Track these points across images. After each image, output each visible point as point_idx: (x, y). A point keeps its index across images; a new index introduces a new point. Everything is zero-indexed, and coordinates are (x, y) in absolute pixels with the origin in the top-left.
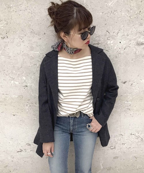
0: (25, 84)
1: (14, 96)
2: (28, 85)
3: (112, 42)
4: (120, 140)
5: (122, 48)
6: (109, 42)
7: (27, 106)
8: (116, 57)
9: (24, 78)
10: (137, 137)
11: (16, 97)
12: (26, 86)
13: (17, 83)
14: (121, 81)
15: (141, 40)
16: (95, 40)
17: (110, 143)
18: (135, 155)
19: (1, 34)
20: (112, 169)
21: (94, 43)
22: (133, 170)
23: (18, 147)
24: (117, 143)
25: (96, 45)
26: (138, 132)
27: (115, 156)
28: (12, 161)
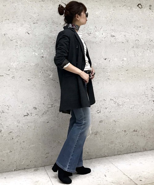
0: (42, 55)
1: (32, 64)
2: (44, 56)
3: (98, 33)
4: (104, 105)
5: (104, 37)
6: (96, 33)
7: (40, 72)
9: (42, 51)
10: (115, 102)
11: (34, 65)
12: (43, 57)
13: (37, 54)
14: (103, 58)
15: (113, 34)
16: (89, 31)
17: (97, 107)
18: (114, 119)
19: (33, 21)
20: (98, 134)
21: (88, 32)
22: (113, 134)
23: (25, 111)
24: (101, 108)
25: (89, 34)
26: (115, 98)
27: (100, 120)
28: (17, 126)
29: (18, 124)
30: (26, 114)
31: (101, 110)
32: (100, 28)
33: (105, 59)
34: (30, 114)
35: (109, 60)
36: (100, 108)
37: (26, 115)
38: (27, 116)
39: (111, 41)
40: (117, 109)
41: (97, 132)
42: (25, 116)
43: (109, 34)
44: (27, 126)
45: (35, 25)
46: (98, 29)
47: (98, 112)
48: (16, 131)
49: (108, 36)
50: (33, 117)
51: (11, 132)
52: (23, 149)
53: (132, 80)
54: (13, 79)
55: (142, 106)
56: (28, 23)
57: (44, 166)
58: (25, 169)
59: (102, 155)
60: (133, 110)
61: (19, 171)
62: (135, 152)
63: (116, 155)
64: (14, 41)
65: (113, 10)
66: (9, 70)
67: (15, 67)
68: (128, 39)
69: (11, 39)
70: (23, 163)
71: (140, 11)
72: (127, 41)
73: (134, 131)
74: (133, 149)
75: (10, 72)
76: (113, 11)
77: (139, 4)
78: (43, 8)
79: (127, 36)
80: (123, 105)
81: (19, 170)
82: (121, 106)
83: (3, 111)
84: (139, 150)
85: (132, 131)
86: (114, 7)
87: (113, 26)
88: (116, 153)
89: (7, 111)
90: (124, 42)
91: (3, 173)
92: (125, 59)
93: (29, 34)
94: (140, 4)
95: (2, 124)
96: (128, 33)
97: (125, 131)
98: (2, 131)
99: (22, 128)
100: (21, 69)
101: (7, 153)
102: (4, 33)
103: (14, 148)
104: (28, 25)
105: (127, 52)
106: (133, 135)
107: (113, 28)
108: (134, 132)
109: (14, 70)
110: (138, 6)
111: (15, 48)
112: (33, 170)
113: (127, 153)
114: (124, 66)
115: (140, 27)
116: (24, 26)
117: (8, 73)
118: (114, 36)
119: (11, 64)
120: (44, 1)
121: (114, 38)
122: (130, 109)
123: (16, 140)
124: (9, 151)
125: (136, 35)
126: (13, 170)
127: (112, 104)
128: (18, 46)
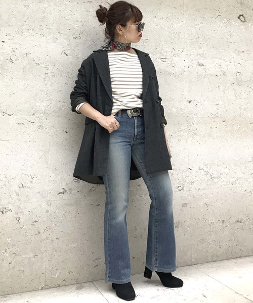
3: (177, 59)
4: (188, 177)
5: (186, 66)
6: (174, 59)
8: (181, 74)
10: (206, 173)
14: (187, 99)
15: (201, 61)
16: (163, 55)
17: (178, 181)
18: (205, 200)
19: (74, 34)
20: (180, 225)
21: (162, 57)
22: (205, 225)
23: (61, 185)
24: (185, 182)
25: (164, 60)
26: (206, 165)
27: (183, 202)
28: (47, 211)
29: (48, 208)
30: (62, 191)
31: (185, 186)
32: (181, 50)
33: (190, 102)
34: (68, 190)
35: (196, 102)
36: (182, 182)
37: (61, 193)
38: (63, 193)
39: (199, 72)
40: (210, 184)
41: (179, 222)
42: (59, 193)
43: (194, 61)
44: (64, 212)
45: (76, 40)
46: (177, 51)
47: (180, 188)
48: (45, 219)
49: (193, 65)
50: (74, 196)
51: (36, 221)
52: (56, 251)
53: (232, 137)
54: (41, 130)
55: (249, 180)
56: (66, 37)
57: (92, 281)
58: (59, 286)
59: (187, 261)
60: (235, 186)
61: (50, 290)
62: (240, 257)
63: (210, 262)
64: (43, 65)
65: (201, 23)
66: (34, 114)
67: (43, 109)
68: (225, 70)
69: (38, 62)
70: (56, 276)
71: (242, 27)
72: (224, 74)
73: (238, 221)
74: (236, 253)
75: (34, 117)
76: (201, 25)
77: (240, 16)
78: (90, 14)
79: (223, 66)
80: (219, 177)
81: (50, 288)
82: (216, 180)
83: (22, 185)
84: (247, 254)
85: (234, 221)
86: (202, 17)
87: (200, 48)
88: (210, 259)
89: (29, 184)
90: (219, 75)
91: (23, 294)
92: (221, 103)
93: (67, 55)
94: (242, 16)
95: (21, 207)
96: (224, 60)
97: (223, 221)
98: (21, 219)
99: (55, 214)
100: (53, 114)
101: (30, 259)
102: (26, 51)
103: (42, 249)
104: (65, 41)
105: (224, 92)
106: (236, 228)
107: (201, 51)
108: (237, 223)
109: (42, 115)
110: (239, 18)
111: (44, 77)
112: (74, 287)
113: (228, 259)
114: (219, 113)
115: (243, 52)
116: (58, 41)
117: (32, 118)
118: (203, 65)
119: (37, 104)
120: (91, 2)
121: (203, 67)
122: (230, 185)
123: (44, 236)
124: (32, 255)
125: (236, 64)
126: (40, 288)
127: (202, 177)
128: (50, 75)
